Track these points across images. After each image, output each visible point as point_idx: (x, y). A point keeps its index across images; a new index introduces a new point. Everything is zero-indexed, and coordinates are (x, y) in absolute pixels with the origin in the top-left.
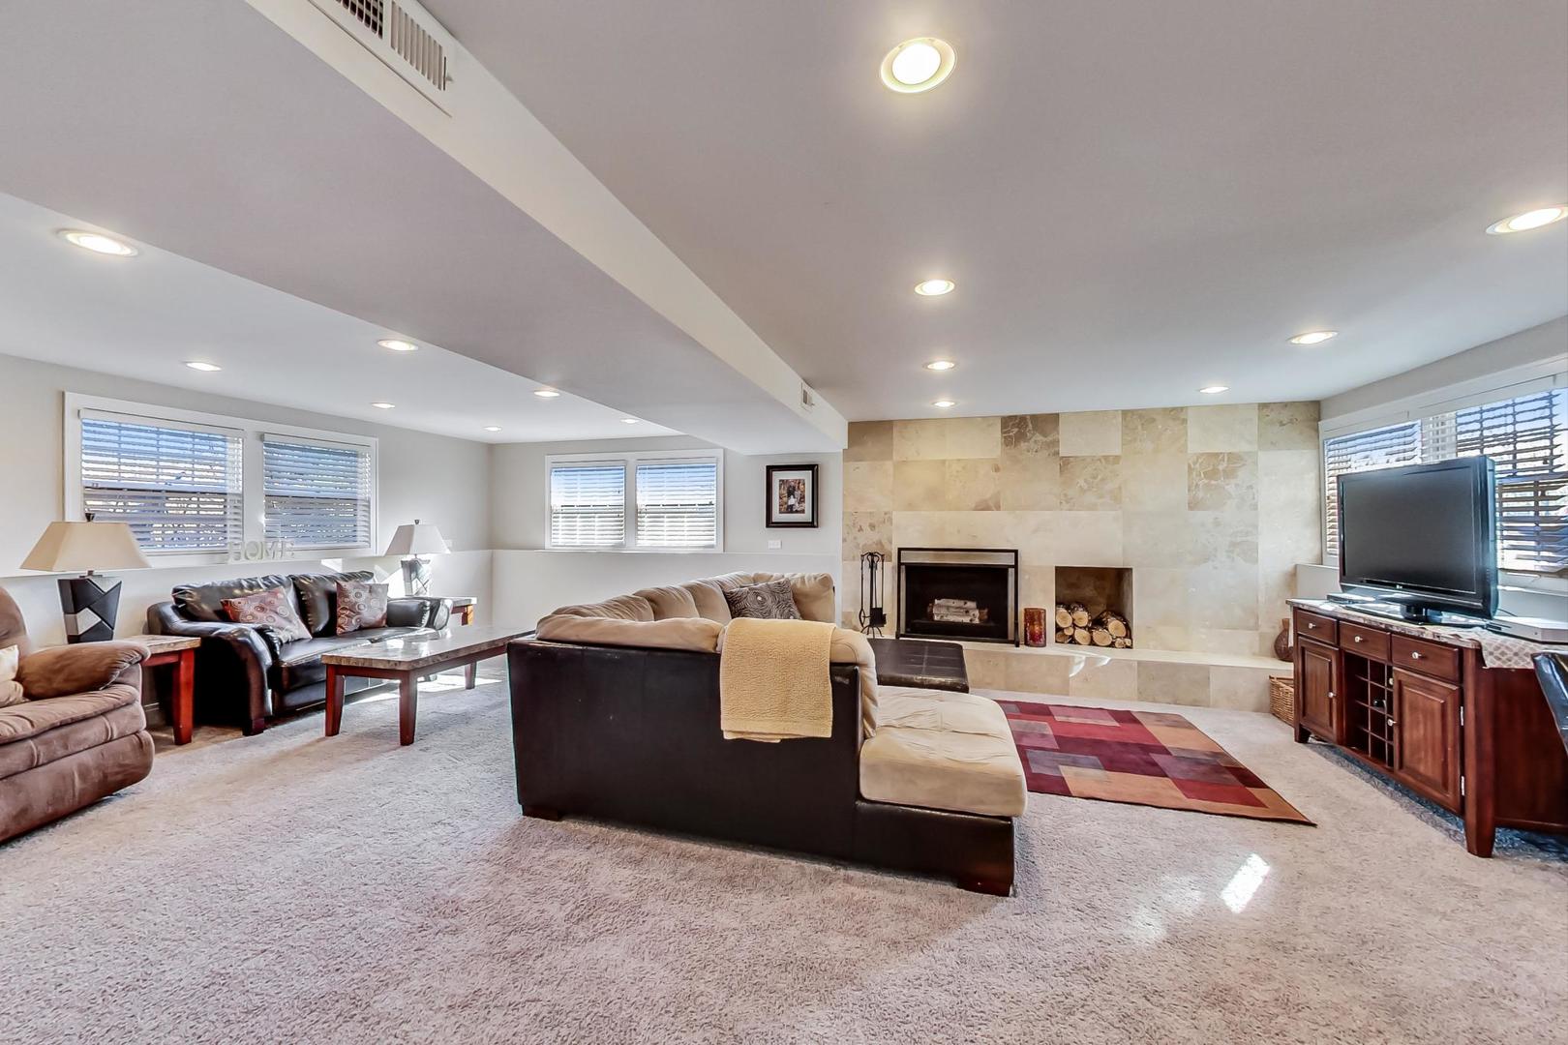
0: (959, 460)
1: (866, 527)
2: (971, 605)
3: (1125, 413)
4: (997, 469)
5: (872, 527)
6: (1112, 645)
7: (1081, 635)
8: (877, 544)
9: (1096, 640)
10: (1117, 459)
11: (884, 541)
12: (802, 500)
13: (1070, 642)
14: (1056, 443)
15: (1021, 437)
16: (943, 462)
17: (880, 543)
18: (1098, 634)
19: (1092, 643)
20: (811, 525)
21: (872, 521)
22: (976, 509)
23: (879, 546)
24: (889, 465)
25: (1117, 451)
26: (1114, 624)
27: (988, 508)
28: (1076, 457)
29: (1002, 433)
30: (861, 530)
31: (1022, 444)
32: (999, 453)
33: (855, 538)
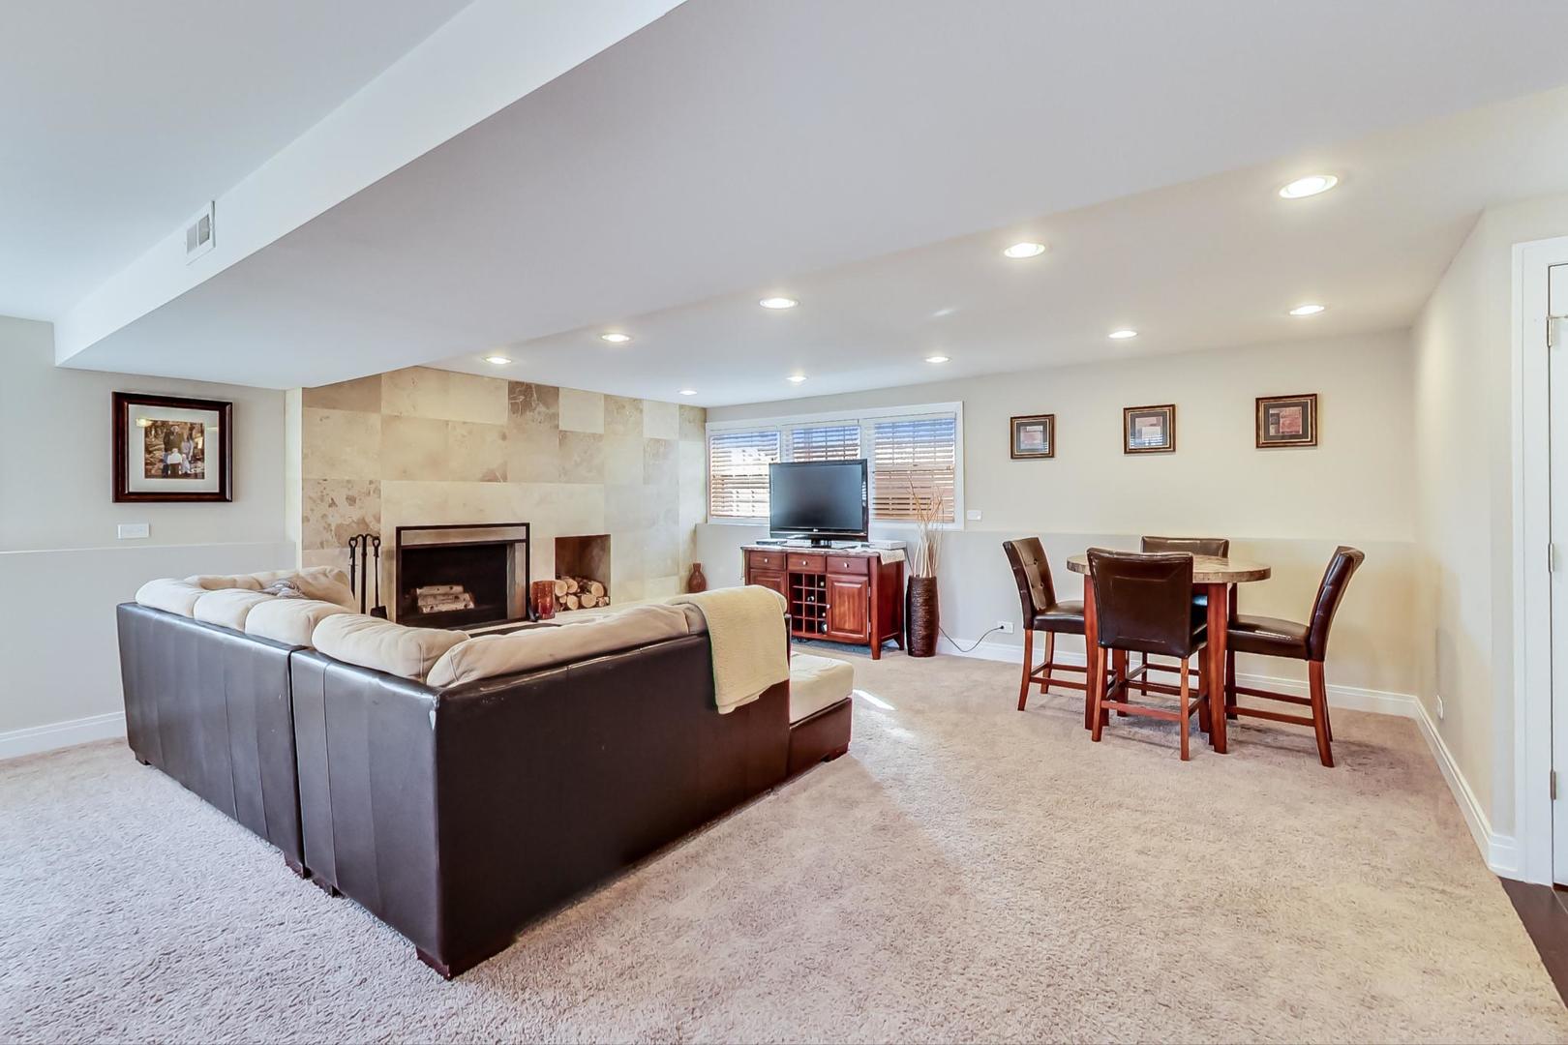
0: (464, 423)
1: (341, 502)
2: (458, 589)
3: (607, 397)
4: (504, 437)
5: (351, 500)
6: (597, 605)
7: (572, 601)
8: (358, 523)
9: (584, 603)
10: (601, 436)
11: (369, 519)
12: (198, 457)
13: (564, 610)
14: (555, 416)
15: (527, 406)
16: (447, 423)
17: (363, 522)
18: (584, 598)
19: (581, 606)
20: (220, 497)
21: (350, 493)
22: (482, 480)
23: (361, 526)
24: (375, 419)
25: (600, 430)
26: (595, 587)
27: (494, 479)
28: (571, 432)
29: (509, 399)
30: (333, 504)
31: (528, 413)
32: (506, 420)
33: (324, 516)
